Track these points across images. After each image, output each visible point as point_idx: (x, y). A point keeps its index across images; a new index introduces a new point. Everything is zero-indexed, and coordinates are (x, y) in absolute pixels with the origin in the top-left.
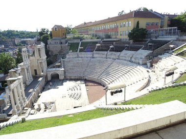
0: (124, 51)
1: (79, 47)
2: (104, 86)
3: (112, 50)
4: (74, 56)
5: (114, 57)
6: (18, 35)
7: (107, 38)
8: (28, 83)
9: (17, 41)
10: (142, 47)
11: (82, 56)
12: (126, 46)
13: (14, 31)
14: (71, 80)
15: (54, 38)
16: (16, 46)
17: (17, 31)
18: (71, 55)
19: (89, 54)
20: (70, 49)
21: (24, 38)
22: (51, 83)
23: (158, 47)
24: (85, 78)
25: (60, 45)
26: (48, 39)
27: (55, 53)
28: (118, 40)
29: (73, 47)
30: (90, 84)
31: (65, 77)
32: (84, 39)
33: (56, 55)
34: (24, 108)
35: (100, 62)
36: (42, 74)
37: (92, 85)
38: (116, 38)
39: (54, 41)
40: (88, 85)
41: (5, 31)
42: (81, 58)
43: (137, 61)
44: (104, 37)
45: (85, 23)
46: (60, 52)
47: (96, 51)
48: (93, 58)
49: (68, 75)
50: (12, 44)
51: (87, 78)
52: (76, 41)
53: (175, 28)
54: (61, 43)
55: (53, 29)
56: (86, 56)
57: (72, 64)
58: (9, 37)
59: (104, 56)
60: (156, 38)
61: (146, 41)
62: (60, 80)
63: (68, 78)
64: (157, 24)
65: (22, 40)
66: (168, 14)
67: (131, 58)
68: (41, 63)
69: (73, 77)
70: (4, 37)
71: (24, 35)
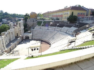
0: (64, 27)
1: (42, 24)
2: (50, 45)
3: (58, 26)
4: (39, 28)
5: (59, 30)
6: (17, 16)
7: (57, 20)
8: (12, 40)
9: (17, 19)
10: (73, 26)
11: (43, 28)
12: (66, 25)
13: (16, 14)
14: (35, 40)
15: (31, 18)
16: (16, 21)
17: (17, 14)
18: (37, 27)
19: (46, 28)
20: (37, 25)
21: (20, 18)
22: (24, 41)
23: (81, 26)
24: (42, 40)
25: (33, 22)
26: (27, 19)
27: (30, 26)
28: (62, 21)
29: (39, 23)
30: (44, 43)
31: (32, 38)
32: (45, 20)
33: (30, 27)
34: (3, 52)
35: (51, 32)
36: (21, 36)
37: (44, 44)
38: (61, 20)
39: (30, 20)
40: (42, 44)
41: (12, 14)
42: (42, 29)
43: (69, 33)
44: (56, 19)
45: (48, 12)
46: (33, 25)
47: (50, 26)
48: (48, 29)
49: (34, 38)
50: (14, 20)
51: (43, 40)
52: (41, 21)
53: (92, 16)
54: (34, 21)
55: (30, 14)
56: (44, 28)
57: (37, 32)
58: (13, 17)
59: (54, 29)
60: (82, 21)
61: (76, 23)
62: (29, 40)
63: (34, 39)
64: (84, 14)
65: (19, 18)
66: (91, 9)
67: (67, 31)
68: (20, 30)
69: (36, 39)
70: (11, 17)
71: (20, 16)
